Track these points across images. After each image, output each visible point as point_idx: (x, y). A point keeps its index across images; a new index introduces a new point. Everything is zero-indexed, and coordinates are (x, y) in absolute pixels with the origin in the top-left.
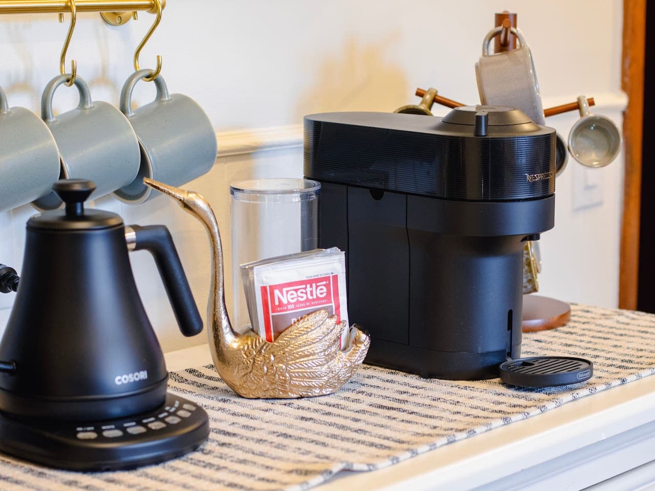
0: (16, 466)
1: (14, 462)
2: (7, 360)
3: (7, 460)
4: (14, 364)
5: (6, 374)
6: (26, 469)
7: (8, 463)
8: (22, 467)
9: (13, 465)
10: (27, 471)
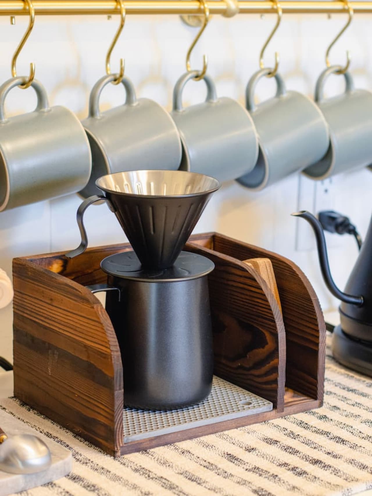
0: (359, 380)
1: (357, 377)
2: (356, 295)
3: (351, 374)
4: (362, 298)
5: (355, 306)
6: (367, 383)
7: (352, 377)
8: (364, 381)
9: (356, 378)
10: (368, 385)
